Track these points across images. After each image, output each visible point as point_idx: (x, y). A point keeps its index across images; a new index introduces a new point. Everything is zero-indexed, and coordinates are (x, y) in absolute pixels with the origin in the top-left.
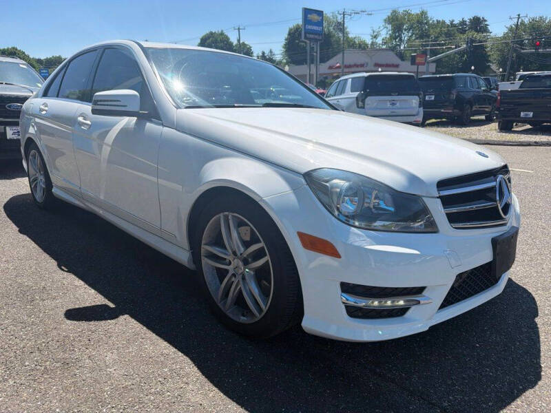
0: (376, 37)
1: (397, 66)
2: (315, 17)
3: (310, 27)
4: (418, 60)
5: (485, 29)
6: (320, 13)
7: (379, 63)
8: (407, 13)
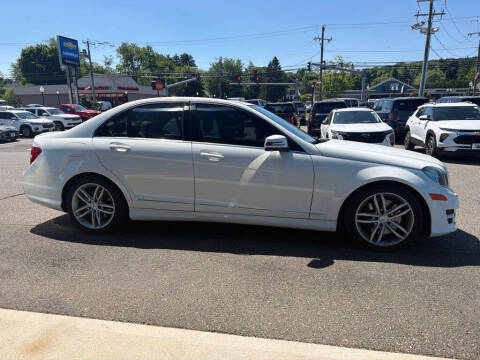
0: (108, 63)
1: (137, 89)
2: (70, 45)
3: (67, 54)
4: (159, 86)
5: (192, 64)
6: (75, 42)
7: (122, 86)
8: (134, 46)
